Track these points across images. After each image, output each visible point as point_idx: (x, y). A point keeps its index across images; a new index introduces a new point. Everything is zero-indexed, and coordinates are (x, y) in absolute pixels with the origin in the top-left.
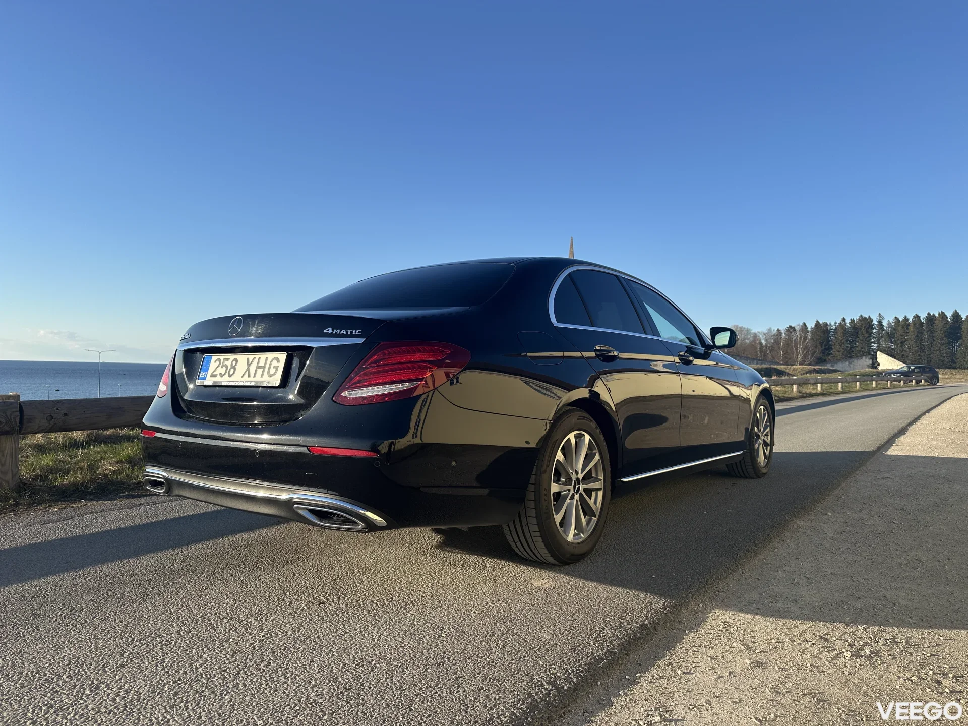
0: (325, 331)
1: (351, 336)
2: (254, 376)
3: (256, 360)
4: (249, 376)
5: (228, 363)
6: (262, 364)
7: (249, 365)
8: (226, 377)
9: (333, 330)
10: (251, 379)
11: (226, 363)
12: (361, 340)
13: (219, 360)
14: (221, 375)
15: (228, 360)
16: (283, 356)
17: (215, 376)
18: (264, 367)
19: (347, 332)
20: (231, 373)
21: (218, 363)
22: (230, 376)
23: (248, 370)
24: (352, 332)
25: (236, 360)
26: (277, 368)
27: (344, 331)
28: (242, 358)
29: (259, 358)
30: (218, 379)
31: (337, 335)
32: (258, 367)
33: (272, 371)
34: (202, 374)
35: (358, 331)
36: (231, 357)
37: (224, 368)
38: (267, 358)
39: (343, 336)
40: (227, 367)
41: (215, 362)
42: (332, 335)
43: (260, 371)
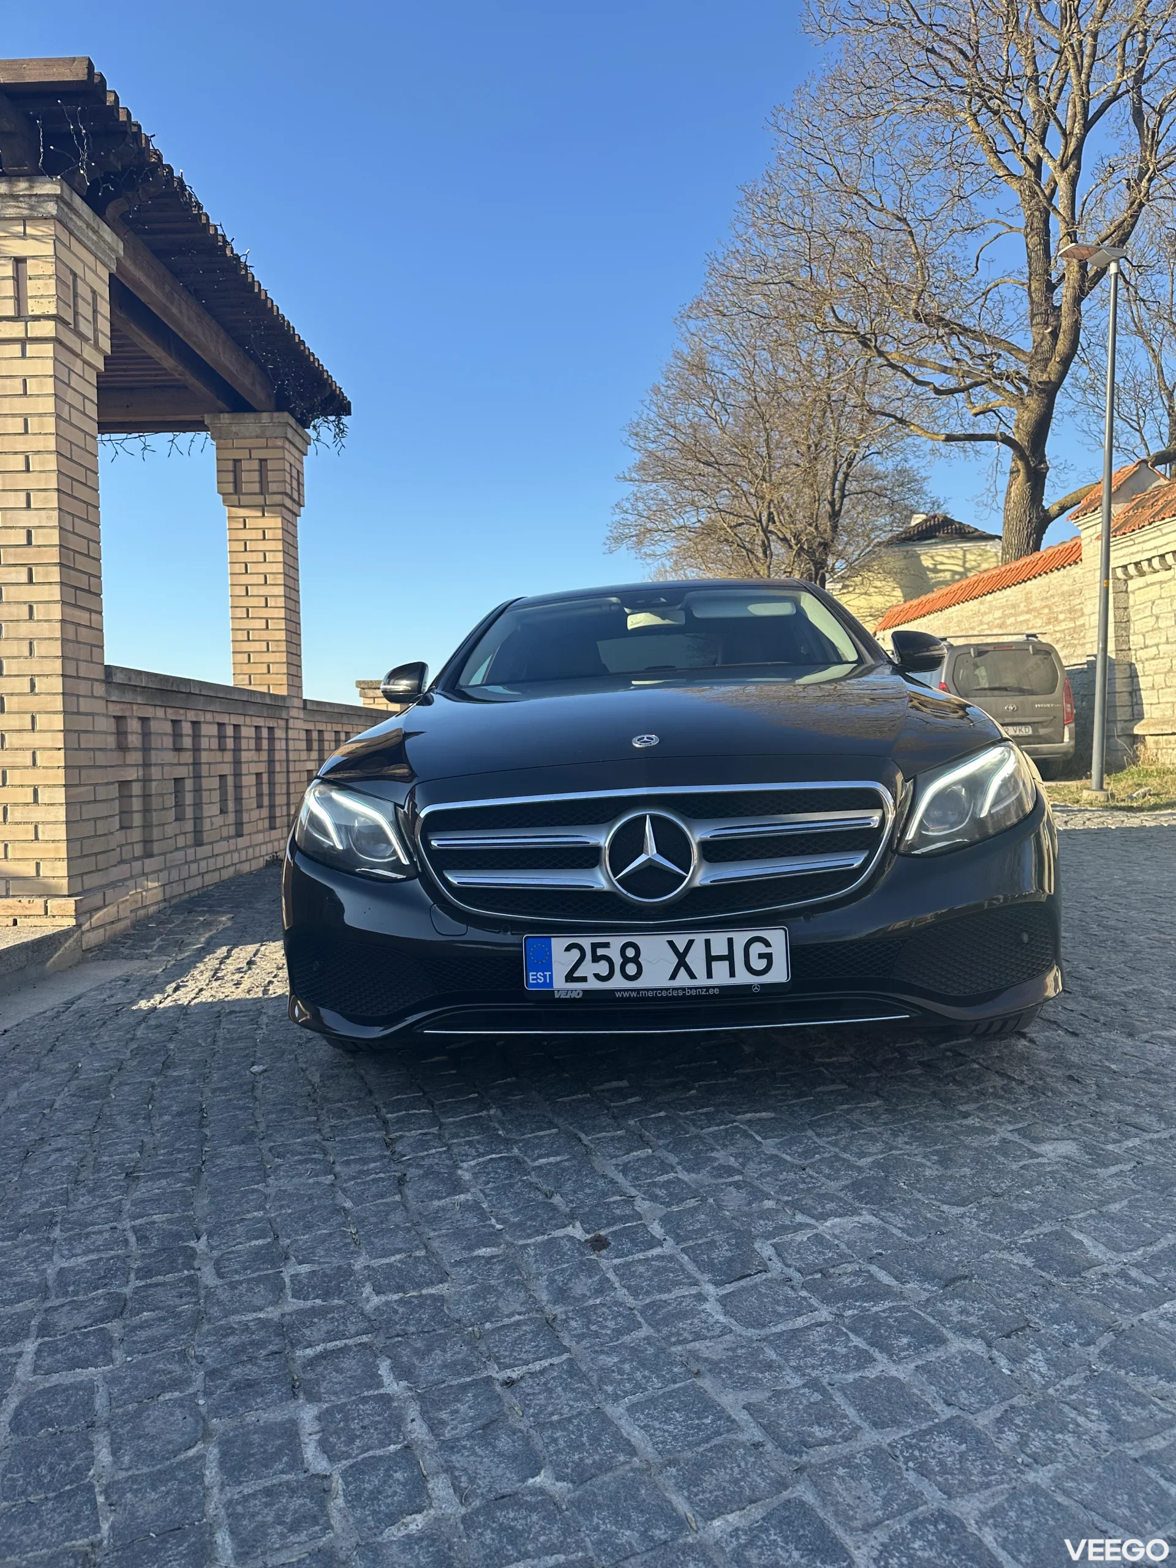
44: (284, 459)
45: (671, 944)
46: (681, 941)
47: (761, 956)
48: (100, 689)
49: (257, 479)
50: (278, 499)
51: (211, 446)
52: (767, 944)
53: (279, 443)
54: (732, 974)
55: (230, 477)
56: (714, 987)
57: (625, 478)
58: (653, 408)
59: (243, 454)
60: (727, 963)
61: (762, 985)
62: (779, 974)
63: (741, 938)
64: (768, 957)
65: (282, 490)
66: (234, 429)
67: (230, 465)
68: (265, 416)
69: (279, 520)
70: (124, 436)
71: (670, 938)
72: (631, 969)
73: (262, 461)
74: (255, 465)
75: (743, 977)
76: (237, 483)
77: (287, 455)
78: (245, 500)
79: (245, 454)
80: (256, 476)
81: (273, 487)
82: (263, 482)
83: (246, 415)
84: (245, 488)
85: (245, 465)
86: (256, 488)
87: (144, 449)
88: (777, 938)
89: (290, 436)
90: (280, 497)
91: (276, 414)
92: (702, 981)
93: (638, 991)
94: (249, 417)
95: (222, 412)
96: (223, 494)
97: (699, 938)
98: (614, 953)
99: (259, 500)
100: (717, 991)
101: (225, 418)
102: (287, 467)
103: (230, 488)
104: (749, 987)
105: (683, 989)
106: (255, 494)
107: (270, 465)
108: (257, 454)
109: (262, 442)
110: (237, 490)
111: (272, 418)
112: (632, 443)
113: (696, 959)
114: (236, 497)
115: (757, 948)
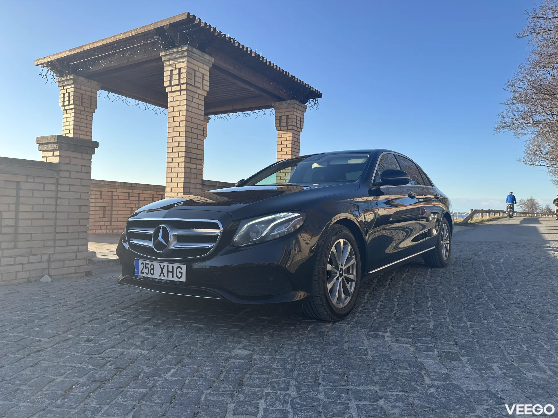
44: (293, 114)
45: (160, 265)
46: (162, 265)
47: (180, 272)
48: (199, 186)
49: (279, 122)
50: (291, 127)
51: (274, 112)
52: (182, 269)
53: (292, 109)
54: (173, 277)
55: (278, 121)
56: (168, 280)
57: (504, 103)
58: (520, 74)
59: (282, 114)
60: (172, 273)
61: (180, 282)
62: (184, 279)
63: (176, 266)
64: (181, 273)
65: (292, 124)
66: (280, 106)
67: (279, 118)
68: (288, 101)
69: (291, 134)
70: (259, 110)
71: (160, 264)
72: (152, 272)
73: (287, 116)
74: (285, 117)
75: (175, 279)
76: (280, 123)
77: (295, 113)
78: (282, 128)
79: (283, 114)
80: (285, 121)
81: (289, 124)
82: (287, 122)
83: (283, 102)
84: (282, 124)
85: (282, 118)
86: (285, 124)
87: (264, 114)
88: (184, 267)
89: (296, 107)
90: (292, 127)
91: (291, 101)
92: (166, 278)
93: (153, 278)
94: (284, 102)
95: (277, 101)
96: (277, 127)
97: (166, 265)
98: (149, 266)
99: (286, 128)
100: (169, 282)
101: (278, 103)
102: (295, 117)
103: (278, 125)
104: (176, 281)
105: (161, 279)
106: (285, 126)
107: (289, 117)
108: (286, 114)
109: (287, 110)
110: (280, 126)
111: (290, 101)
112: (509, 89)
113: (165, 271)
114: (280, 128)
115: (179, 270)
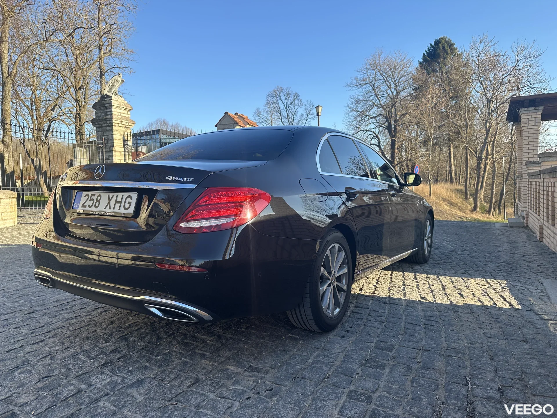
0: (167, 178)
1: (187, 182)
2: (114, 209)
3: (115, 197)
4: (110, 208)
5: (95, 198)
6: (119, 199)
7: (110, 200)
8: (93, 208)
9: (172, 178)
10: (112, 210)
11: (93, 197)
12: (194, 186)
13: (87, 195)
14: (90, 207)
15: (94, 195)
16: (135, 196)
17: (85, 206)
18: (120, 202)
19: (183, 179)
20: (97, 205)
21: (87, 197)
22: (96, 207)
23: (109, 203)
24: (187, 180)
25: (100, 196)
26: (130, 203)
27: (182, 179)
28: (105, 196)
29: (117, 196)
30: (87, 208)
31: (175, 182)
32: (116, 202)
33: (127, 206)
34: (76, 205)
35: (191, 179)
36: (97, 194)
37: (92, 201)
38: (123, 196)
39: (180, 182)
40: (93, 200)
41: (85, 196)
42: (172, 182)
43: (118, 205)
